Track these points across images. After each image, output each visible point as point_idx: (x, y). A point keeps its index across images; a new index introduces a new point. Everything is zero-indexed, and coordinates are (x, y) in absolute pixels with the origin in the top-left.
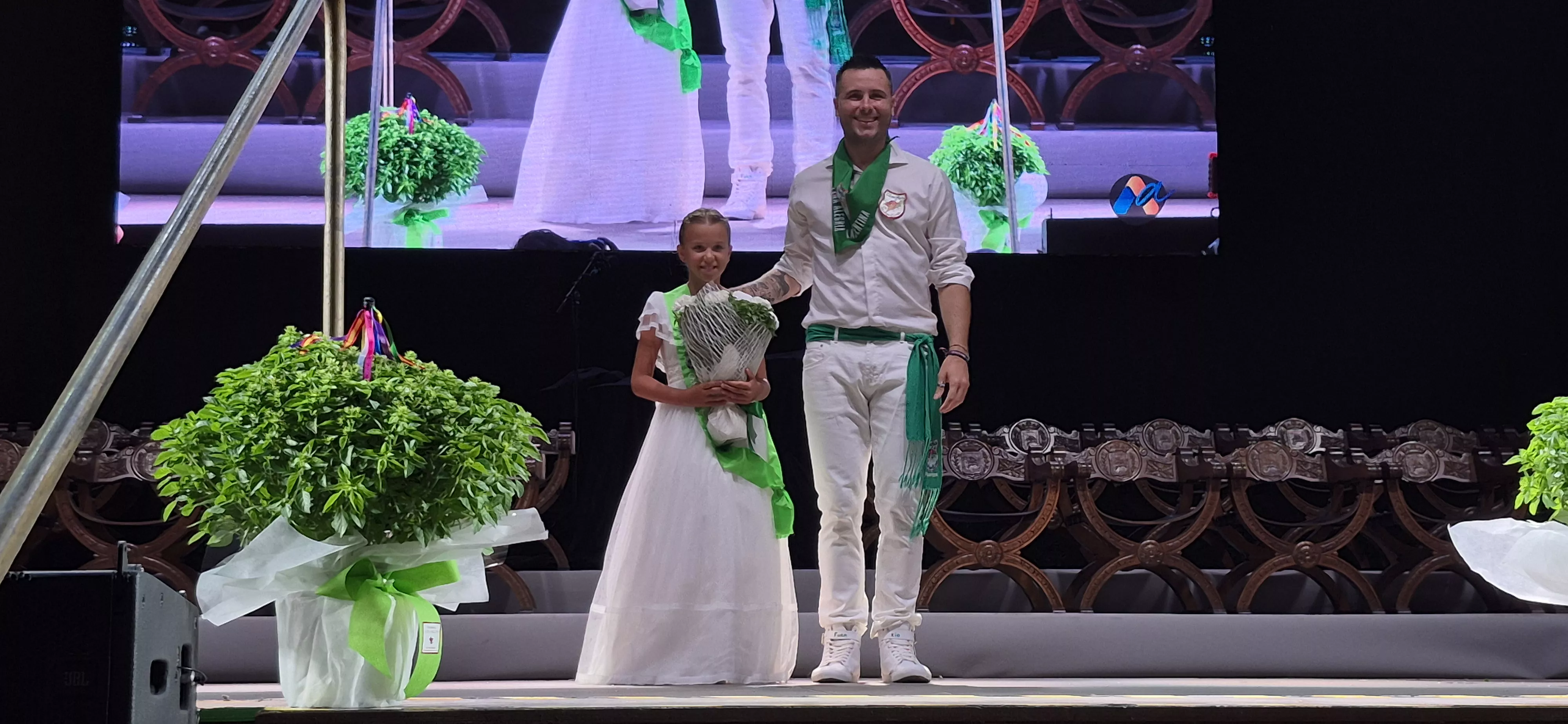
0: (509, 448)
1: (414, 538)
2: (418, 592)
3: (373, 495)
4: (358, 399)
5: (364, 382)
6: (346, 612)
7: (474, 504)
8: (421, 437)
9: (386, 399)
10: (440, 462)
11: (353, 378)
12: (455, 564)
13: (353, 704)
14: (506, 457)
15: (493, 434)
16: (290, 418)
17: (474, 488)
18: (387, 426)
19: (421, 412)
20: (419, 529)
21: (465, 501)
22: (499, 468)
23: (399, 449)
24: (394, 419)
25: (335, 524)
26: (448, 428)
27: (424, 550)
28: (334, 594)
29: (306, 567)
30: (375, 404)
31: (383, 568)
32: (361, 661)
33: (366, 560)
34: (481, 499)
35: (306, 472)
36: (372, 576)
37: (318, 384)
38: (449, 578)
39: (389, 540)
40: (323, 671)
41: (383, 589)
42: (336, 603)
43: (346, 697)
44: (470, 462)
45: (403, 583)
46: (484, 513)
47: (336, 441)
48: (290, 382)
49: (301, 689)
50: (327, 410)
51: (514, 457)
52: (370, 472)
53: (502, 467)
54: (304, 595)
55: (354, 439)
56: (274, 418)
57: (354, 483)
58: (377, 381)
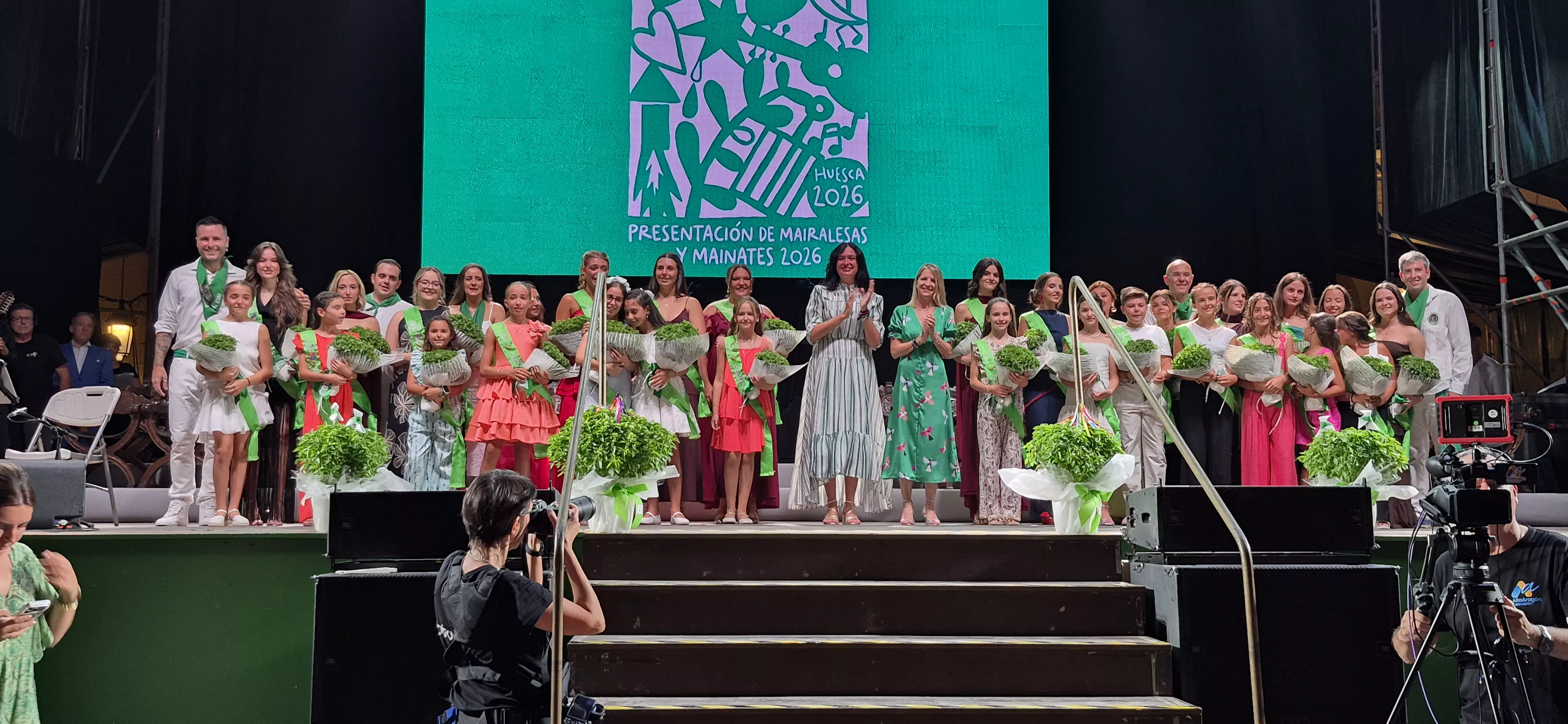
0: (666, 446)
1: (634, 476)
2: (635, 494)
3: (622, 463)
4: (616, 430)
5: (618, 424)
6: (612, 500)
7: (655, 465)
8: (638, 443)
9: (625, 430)
10: (643, 451)
11: (614, 422)
12: (647, 485)
13: (614, 532)
14: (666, 449)
15: (660, 441)
16: (595, 436)
17: (655, 460)
18: (626, 440)
19: (637, 434)
20: (636, 474)
21: (652, 464)
22: (663, 453)
23: (630, 447)
24: (629, 438)
25: (610, 472)
26: (646, 440)
27: (638, 480)
28: (607, 495)
29: (600, 486)
30: (622, 432)
31: (623, 485)
32: (617, 516)
33: (618, 483)
34: (657, 464)
35: (600, 456)
36: (620, 489)
37: (603, 425)
38: (645, 489)
39: (626, 477)
40: (604, 521)
41: (624, 493)
42: (609, 497)
43: (612, 529)
44: (654, 452)
45: (631, 491)
46: (658, 468)
47: (610, 445)
48: (593, 424)
49: (597, 526)
50: (607, 434)
51: (668, 448)
52: (621, 455)
53: (664, 452)
54: (598, 495)
55: (615, 444)
56: (589, 436)
57: (617, 459)
58: (622, 424)
